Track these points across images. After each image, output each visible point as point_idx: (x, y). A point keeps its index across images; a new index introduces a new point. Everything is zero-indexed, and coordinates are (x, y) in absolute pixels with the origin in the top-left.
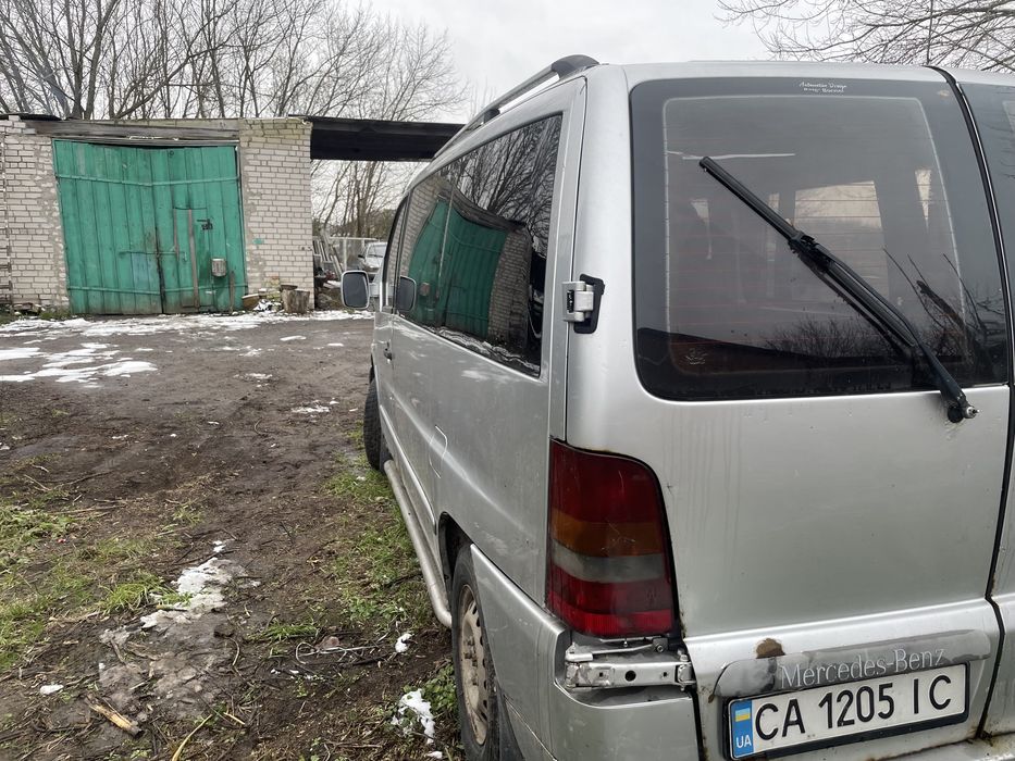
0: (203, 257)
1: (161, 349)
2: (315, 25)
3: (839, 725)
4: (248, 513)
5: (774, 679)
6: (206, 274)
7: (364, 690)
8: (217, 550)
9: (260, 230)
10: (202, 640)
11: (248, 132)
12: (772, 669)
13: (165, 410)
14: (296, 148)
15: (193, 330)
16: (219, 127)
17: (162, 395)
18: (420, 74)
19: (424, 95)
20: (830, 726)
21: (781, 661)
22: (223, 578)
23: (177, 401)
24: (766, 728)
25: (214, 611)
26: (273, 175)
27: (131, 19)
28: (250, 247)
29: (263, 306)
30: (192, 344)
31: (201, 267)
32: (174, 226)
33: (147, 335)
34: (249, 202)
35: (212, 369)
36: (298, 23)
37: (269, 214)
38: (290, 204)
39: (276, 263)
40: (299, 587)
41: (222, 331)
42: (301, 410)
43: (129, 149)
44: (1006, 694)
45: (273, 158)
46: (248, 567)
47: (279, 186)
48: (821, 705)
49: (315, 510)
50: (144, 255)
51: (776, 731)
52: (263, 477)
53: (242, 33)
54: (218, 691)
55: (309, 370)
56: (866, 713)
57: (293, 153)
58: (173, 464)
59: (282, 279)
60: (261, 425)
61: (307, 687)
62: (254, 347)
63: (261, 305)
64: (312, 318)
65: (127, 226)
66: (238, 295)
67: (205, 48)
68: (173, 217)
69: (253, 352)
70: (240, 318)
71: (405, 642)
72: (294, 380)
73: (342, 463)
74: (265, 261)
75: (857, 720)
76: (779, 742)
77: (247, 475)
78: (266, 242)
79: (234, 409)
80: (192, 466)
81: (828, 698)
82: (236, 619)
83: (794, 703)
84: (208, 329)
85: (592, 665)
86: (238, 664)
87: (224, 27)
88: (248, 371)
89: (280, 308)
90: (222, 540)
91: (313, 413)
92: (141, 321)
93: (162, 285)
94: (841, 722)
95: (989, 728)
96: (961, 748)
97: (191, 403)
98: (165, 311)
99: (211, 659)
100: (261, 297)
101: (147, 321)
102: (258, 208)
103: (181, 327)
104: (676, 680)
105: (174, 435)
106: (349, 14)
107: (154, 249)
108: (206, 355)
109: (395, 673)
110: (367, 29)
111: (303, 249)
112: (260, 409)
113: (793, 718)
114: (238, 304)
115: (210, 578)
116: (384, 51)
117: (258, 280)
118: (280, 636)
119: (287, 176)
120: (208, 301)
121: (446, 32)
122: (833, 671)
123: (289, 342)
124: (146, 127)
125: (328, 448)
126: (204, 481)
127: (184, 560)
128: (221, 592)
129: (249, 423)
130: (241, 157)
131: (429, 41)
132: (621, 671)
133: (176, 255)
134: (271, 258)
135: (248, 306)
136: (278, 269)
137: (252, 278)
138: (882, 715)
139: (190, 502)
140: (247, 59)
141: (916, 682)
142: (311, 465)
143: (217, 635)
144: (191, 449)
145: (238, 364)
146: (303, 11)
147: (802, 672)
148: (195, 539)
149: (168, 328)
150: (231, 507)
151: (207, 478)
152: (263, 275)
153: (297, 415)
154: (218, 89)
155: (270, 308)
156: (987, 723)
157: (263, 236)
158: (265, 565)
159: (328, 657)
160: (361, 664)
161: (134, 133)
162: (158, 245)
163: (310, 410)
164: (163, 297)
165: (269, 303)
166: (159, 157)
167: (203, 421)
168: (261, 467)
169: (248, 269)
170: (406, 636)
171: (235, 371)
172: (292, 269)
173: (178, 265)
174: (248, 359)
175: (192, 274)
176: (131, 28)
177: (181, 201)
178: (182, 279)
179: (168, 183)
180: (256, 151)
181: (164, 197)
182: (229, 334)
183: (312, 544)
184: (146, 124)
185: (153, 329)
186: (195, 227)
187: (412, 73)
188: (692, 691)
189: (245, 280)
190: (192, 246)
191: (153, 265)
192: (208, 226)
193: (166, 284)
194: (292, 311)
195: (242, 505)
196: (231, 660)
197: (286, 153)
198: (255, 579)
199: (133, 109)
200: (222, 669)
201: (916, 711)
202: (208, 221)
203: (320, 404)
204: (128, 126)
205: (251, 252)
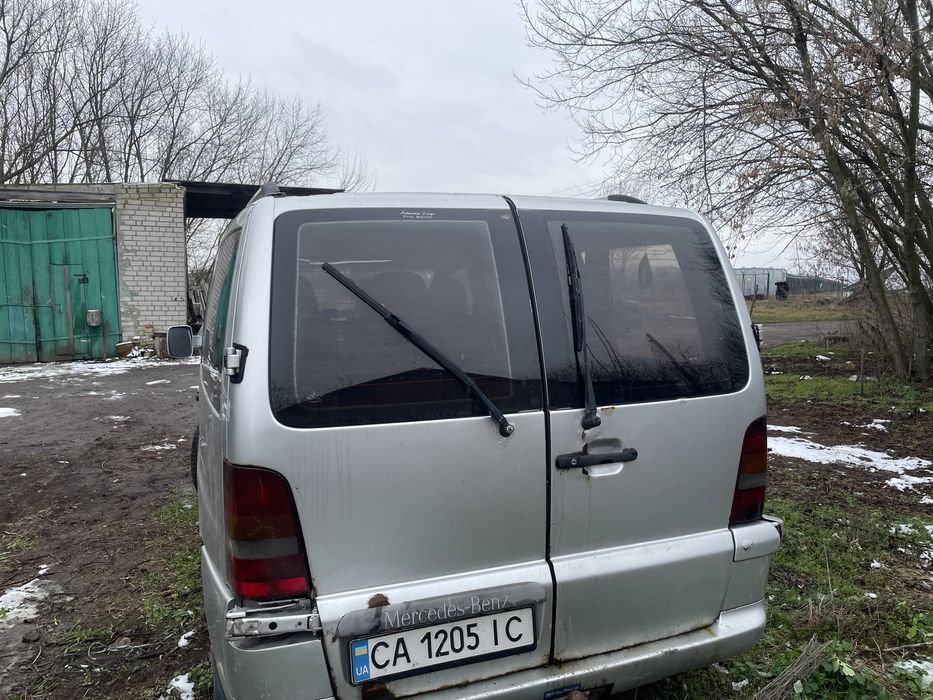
0: (79, 308)
1: (28, 396)
2: (197, 99)
3: (437, 655)
4: (75, 542)
5: (380, 622)
6: (81, 324)
7: (143, 678)
8: (41, 572)
9: (135, 283)
10: (11, 646)
11: (123, 196)
12: (378, 615)
13: (21, 452)
14: (169, 209)
15: (64, 377)
16: (96, 191)
17: (21, 438)
18: (296, 142)
19: (298, 160)
20: (430, 656)
21: (385, 609)
22: (40, 596)
23: (33, 443)
24: (380, 660)
25: (26, 622)
26: (147, 234)
27: (22, 90)
28: (125, 299)
29: (136, 353)
30: (60, 390)
31: (77, 317)
32: (51, 280)
33: (19, 383)
34: (125, 258)
35: (74, 413)
36: (182, 96)
37: (144, 268)
38: (163, 259)
39: (150, 313)
40: (108, 600)
41: (93, 377)
42: (150, 448)
43: (8, 211)
44: (566, 629)
45: (148, 218)
46: (65, 586)
47: (153, 244)
48: (423, 641)
49: (139, 535)
50: (20, 308)
51: (388, 662)
52: (100, 508)
53: (129, 104)
54: (15, 684)
55: (167, 412)
56: (457, 647)
57: (166, 214)
58: (18, 500)
59: (155, 327)
60: (109, 463)
61: (92, 678)
62: (118, 392)
63: (134, 352)
64: (183, 362)
65: (5, 281)
66: (113, 343)
67: (93, 117)
68: (50, 272)
69: (116, 396)
70: (113, 364)
71: (188, 638)
72: (151, 421)
73: (175, 494)
74: (139, 311)
75: (451, 652)
76: (390, 670)
77: (85, 508)
78: (140, 293)
79: (86, 449)
80: (36, 501)
81: (428, 636)
82: (45, 627)
83: (401, 641)
84: (79, 375)
85: (244, 620)
86: (37, 663)
87: (110, 99)
88: (108, 414)
89: (152, 354)
90: (47, 564)
91: (160, 451)
92: (16, 369)
93: (38, 335)
94: (439, 654)
95: (560, 656)
96: (538, 671)
97: (47, 445)
98: (40, 359)
99: (15, 659)
100: (134, 345)
101: (22, 369)
102: (133, 263)
103: (52, 374)
104: (308, 627)
105: (24, 474)
106: (230, 89)
107: (30, 302)
108: (70, 400)
109: (172, 663)
110: (246, 102)
111: (176, 300)
112: (111, 448)
113: (401, 651)
114: (112, 350)
115: (29, 595)
116: (263, 121)
117: (132, 329)
118: (78, 639)
119: (162, 234)
120: (83, 349)
121: (318, 106)
122: (424, 615)
123: (154, 386)
124: (26, 191)
125: (165, 482)
126: (43, 514)
127: (10, 582)
128: (37, 607)
129: (98, 461)
130: (117, 218)
131: (304, 113)
132: (265, 623)
133: (52, 307)
134: (145, 308)
135: (121, 353)
136: (152, 318)
137: (126, 327)
138: (470, 647)
139: (26, 532)
140: (133, 127)
141: (495, 622)
142: (147, 497)
143: (25, 641)
144: (39, 487)
145: (100, 408)
146: (185, 86)
147: (400, 616)
148: (24, 564)
149: (40, 375)
150: (63, 536)
151: (48, 511)
152: (137, 324)
153: (146, 452)
154: (104, 154)
155: (143, 354)
156: (555, 652)
157: (138, 289)
158: (82, 583)
159: (117, 653)
160: (145, 658)
161: (13, 197)
162: (34, 299)
163: (158, 448)
164: (39, 346)
165: (142, 350)
166: (38, 219)
167: (55, 461)
168: (101, 500)
169: (123, 319)
170: (190, 633)
171: (96, 414)
172: (164, 318)
173: (54, 317)
174: (111, 403)
175: (68, 324)
176: (22, 97)
177: (58, 257)
178: (57, 329)
179: (46, 241)
180: (132, 212)
181: (41, 256)
182: (98, 379)
183: (128, 564)
184: (26, 188)
185: (25, 377)
186: (71, 281)
187: (289, 141)
188: (320, 634)
189: (119, 329)
190: (68, 299)
191: (30, 317)
192: (84, 280)
193: (42, 334)
194: (163, 357)
195: (73, 534)
196: (32, 660)
197: (160, 214)
198: (69, 595)
199: (22, 171)
200: (23, 667)
201: (496, 643)
202: (84, 275)
203: (169, 442)
204: (8, 190)
205: (125, 303)
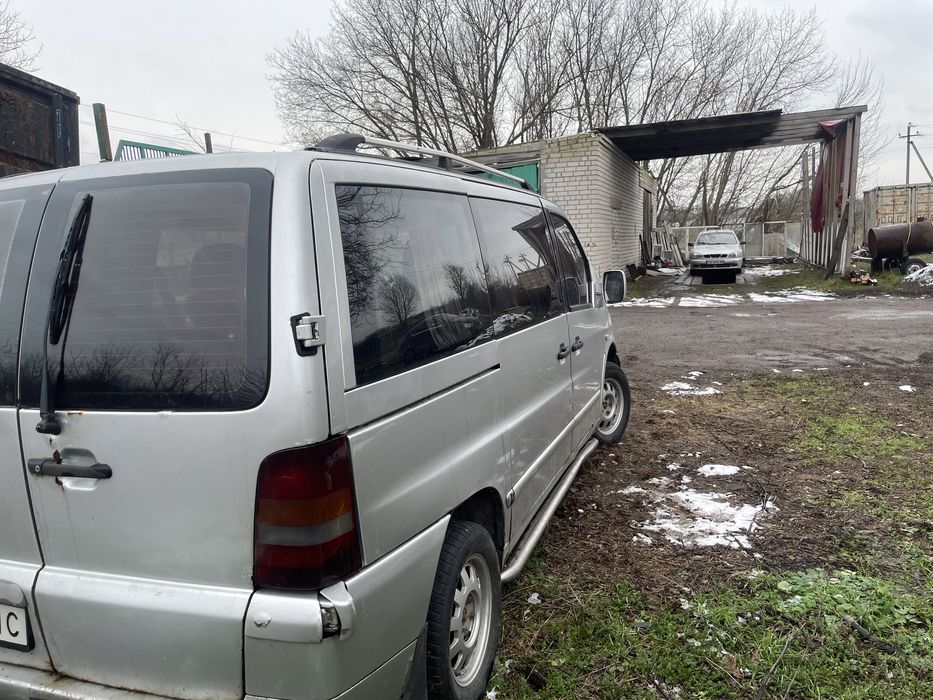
11: (547, 151)
14: (585, 158)
16: (526, 150)
26: (565, 184)
38: (578, 207)
44: (55, 643)
45: (566, 169)
57: (582, 163)
96: (42, 674)
119: (578, 183)
130: (541, 172)
156: (54, 663)
180: (553, 165)
197: (577, 164)
